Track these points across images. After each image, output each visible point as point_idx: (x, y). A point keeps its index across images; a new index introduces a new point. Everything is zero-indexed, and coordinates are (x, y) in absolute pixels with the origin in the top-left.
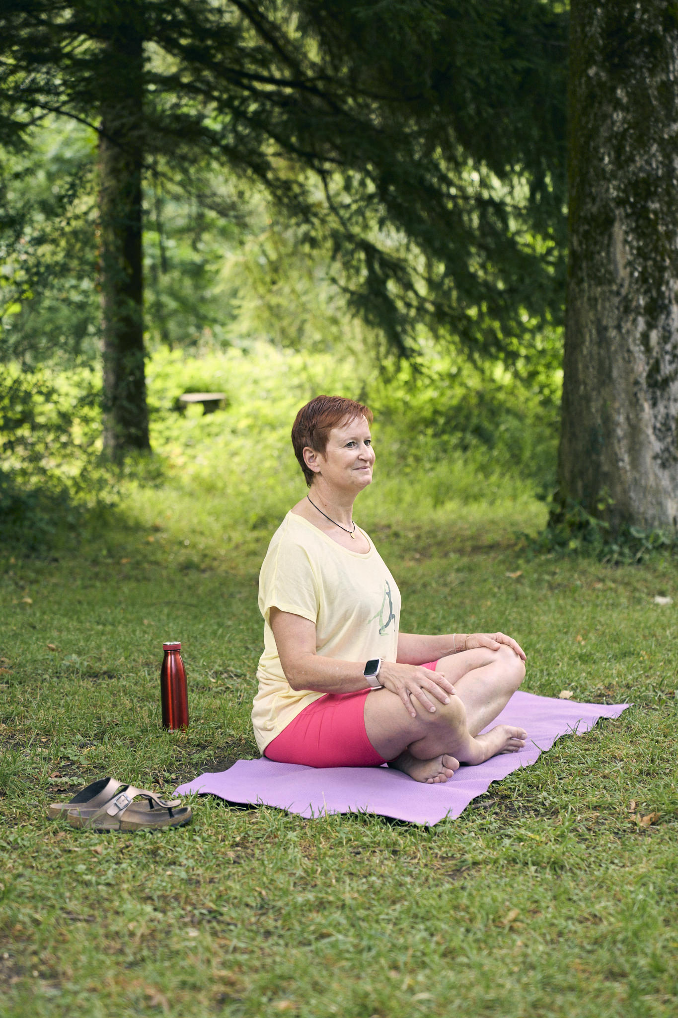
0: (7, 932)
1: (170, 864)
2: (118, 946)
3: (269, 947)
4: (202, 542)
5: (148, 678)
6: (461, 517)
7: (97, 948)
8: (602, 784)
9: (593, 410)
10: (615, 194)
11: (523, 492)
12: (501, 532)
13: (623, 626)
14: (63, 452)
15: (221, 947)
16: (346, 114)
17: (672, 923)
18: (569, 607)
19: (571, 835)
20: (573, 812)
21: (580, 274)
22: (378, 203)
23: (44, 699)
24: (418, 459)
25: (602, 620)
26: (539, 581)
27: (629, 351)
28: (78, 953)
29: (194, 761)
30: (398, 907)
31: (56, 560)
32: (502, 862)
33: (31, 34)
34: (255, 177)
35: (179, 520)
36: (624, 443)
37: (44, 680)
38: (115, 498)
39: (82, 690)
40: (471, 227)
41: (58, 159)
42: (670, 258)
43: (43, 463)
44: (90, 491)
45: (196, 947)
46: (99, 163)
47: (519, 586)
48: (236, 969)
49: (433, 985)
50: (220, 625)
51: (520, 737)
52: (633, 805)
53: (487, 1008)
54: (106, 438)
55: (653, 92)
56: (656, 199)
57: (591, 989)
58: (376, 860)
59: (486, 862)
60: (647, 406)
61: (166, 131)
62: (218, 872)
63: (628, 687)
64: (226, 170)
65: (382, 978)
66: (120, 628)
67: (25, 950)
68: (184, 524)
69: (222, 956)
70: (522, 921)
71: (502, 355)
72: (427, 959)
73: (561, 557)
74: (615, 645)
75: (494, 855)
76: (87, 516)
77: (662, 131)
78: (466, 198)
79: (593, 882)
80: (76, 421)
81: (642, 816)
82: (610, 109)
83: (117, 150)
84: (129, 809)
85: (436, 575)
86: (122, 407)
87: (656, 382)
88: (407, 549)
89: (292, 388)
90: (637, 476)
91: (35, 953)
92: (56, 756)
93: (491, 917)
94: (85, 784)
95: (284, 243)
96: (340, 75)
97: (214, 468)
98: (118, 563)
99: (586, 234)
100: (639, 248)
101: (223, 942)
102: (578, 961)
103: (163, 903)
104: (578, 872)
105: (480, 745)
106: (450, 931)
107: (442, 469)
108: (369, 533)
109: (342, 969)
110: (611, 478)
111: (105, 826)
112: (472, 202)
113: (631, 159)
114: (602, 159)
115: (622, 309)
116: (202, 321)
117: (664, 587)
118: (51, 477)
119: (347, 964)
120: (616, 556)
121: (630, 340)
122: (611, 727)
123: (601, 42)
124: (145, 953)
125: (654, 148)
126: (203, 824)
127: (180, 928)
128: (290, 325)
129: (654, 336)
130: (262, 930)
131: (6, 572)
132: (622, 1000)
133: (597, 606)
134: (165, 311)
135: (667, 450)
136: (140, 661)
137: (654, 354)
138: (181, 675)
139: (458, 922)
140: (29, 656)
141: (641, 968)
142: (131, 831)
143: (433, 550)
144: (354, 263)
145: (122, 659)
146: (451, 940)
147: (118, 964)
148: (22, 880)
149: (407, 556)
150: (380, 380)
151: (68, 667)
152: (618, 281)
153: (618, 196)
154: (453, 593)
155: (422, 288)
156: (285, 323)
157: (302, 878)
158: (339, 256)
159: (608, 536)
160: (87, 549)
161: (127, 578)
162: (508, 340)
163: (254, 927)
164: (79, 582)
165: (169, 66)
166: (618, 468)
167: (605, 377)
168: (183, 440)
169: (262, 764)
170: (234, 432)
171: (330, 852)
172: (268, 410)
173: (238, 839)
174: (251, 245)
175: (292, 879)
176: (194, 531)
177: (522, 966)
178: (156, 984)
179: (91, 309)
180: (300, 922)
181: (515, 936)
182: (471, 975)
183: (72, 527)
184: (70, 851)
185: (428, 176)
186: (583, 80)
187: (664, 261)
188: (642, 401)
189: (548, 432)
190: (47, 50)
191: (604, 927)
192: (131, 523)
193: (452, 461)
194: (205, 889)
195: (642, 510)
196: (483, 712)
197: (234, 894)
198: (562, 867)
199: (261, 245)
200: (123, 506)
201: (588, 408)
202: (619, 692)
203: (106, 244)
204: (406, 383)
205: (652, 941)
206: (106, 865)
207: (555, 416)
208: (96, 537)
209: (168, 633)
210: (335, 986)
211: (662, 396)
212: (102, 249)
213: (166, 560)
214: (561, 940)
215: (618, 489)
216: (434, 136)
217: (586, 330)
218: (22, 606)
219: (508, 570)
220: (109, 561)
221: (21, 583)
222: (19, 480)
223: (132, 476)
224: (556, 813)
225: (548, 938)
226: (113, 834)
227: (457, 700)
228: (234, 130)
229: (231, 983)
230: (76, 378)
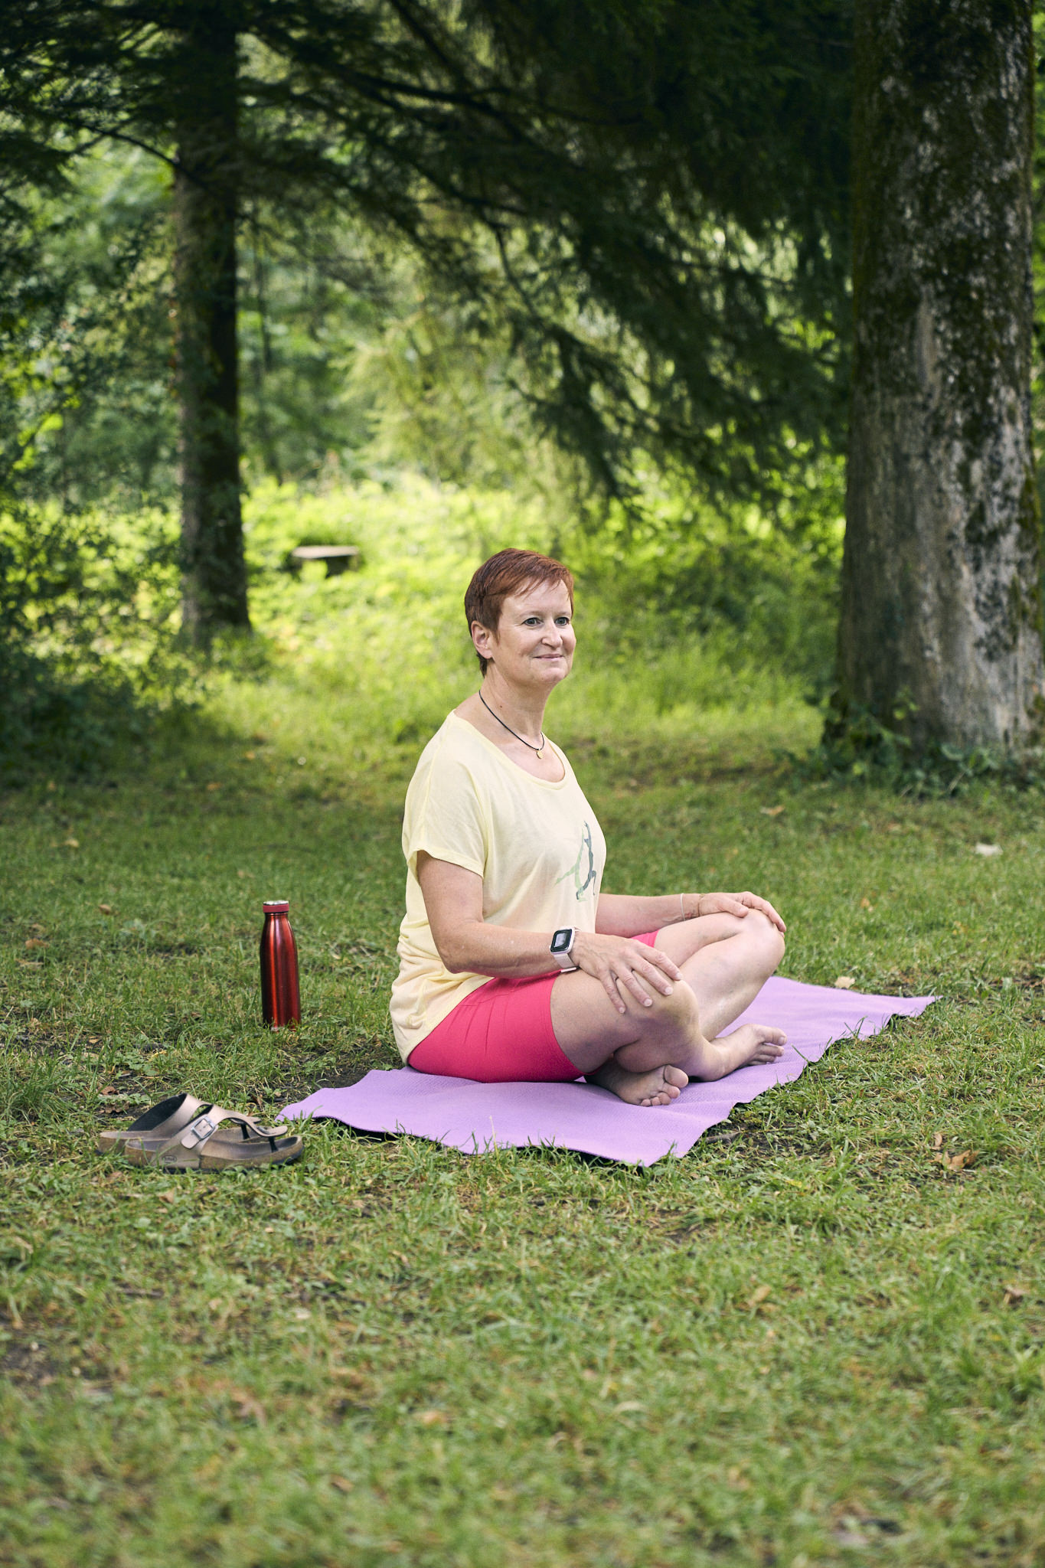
0: (37, 1314)
1: (271, 1217)
2: (195, 1333)
3: (411, 1336)
4: (324, 761)
5: (243, 953)
6: (697, 728)
7: (164, 1335)
8: (894, 1108)
9: (888, 575)
10: (921, 262)
11: (788, 692)
12: (755, 750)
13: (929, 886)
14: (124, 629)
15: (342, 1334)
16: (530, 142)
17: (992, 1307)
18: (851, 859)
19: (849, 1181)
20: (851, 1149)
21: (869, 378)
22: (578, 273)
23: (94, 982)
24: (635, 644)
25: (899, 876)
26: (808, 821)
27: (940, 490)
28: (137, 1342)
29: (308, 1071)
30: (596, 1280)
31: (113, 785)
32: (747, 1218)
33: (73, 22)
34: (400, 232)
35: (290, 729)
36: (933, 623)
37: (93, 957)
38: (199, 697)
39: (147, 971)
40: (712, 309)
41: (117, 206)
42: (1001, 357)
43: (95, 646)
44: (162, 686)
45: (306, 1335)
46: (174, 211)
47: (779, 828)
48: (363, 1365)
49: (645, 1391)
50: (347, 879)
51: (776, 1041)
52: (939, 1140)
53: (723, 1424)
54: (186, 611)
55: (977, 116)
56: (981, 270)
57: (873, 1399)
58: (566, 1213)
59: (724, 1218)
60: (965, 570)
61: (271, 164)
62: (338, 1229)
63: (935, 972)
64: (357, 223)
65: (572, 1379)
66: (204, 882)
67: (61, 1338)
68: (298, 734)
69: (344, 1348)
70: (775, 1303)
71: (757, 495)
72: (636, 1355)
73: (841, 787)
74: (917, 913)
75: (736, 1208)
76: (158, 722)
77: (990, 173)
78: (706, 267)
79: (878, 1248)
80: (143, 585)
81: (952, 1155)
82: (914, 139)
83: (199, 191)
84: (214, 1139)
85: (660, 811)
86: (207, 565)
87: (980, 534)
88: (618, 773)
89: (454, 540)
90: (952, 671)
91: (75, 1342)
92: (110, 1063)
93: (730, 1295)
94: (151, 1104)
95: (441, 329)
96: (524, 86)
97: (341, 653)
98: (203, 790)
99: (879, 319)
100: (955, 342)
101: (345, 1328)
102: (855, 1359)
103: (261, 1272)
104: (858, 1234)
105: (717, 1053)
106: (671, 1314)
107: (671, 660)
108: (564, 749)
109: (515, 1366)
110: (914, 674)
111: (178, 1163)
112: (715, 273)
113: (945, 213)
114: (902, 212)
115: (930, 430)
116: (326, 442)
117: (990, 831)
118: (107, 665)
119: (521, 1360)
120: (920, 786)
121: (943, 474)
122: (909, 1029)
123: (901, 42)
124: (233, 1342)
125: (978, 197)
126: (319, 1160)
127: (284, 1308)
128: (451, 448)
129: (977, 469)
130: (401, 1312)
131: (42, 802)
132: (917, 1415)
133: (892, 857)
134: (272, 428)
135: (995, 633)
136: (232, 929)
137: (977, 495)
138: (288, 950)
139: (682, 1302)
140: (73, 922)
141: (945, 1370)
142: (216, 1170)
143: (657, 774)
144: (543, 359)
145: (207, 926)
146: (672, 1328)
147: (194, 1357)
148: (57, 1239)
149: (619, 783)
150: (580, 529)
151: (128, 939)
152: (925, 389)
153: (925, 266)
154: (684, 836)
155: (641, 397)
156: (444, 445)
157: (460, 1238)
158: (520, 349)
159: (909, 757)
160: (158, 770)
161: (216, 811)
162: (766, 474)
163: (390, 1308)
164: (146, 817)
165: (275, 70)
166: (924, 660)
167: (905, 529)
168: (297, 613)
169: (405, 1076)
170: (370, 602)
171: (501, 1202)
172: (419, 572)
173: (369, 1182)
174: (395, 333)
175: (446, 1239)
176: (312, 745)
177: (773, 1365)
178: (248, 1386)
179: (164, 424)
180: (456, 1301)
181: (764, 1324)
182: (700, 1378)
183: (136, 738)
184: (127, 1199)
185: (650, 234)
186: (876, 96)
187: (992, 360)
188: (959, 562)
189: (824, 607)
190: (96, 46)
191: (893, 1312)
192: (222, 732)
193: (684, 648)
194: (320, 1253)
195: (958, 719)
196: (723, 1005)
197: (360, 1260)
198: (834, 1227)
199: (410, 333)
200: (210, 708)
201: (881, 571)
202: (921, 981)
203: (184, 328)
204: (619, 534)
205: (961, 1332)
206: (178, 1219)
207: (834, 586)
208: (171, 753)
209: (272, 889)
210: (504, 1390)
211: (988, 556)
212: (179, 336)
213: (271, 786)
214: (832, 1329)
215: (924, 689)
216: (660, 175)
217: (877, 460)
218: (64, 851)
219: (764, 804)
220: (190, 786)
221: (64, 818)
222: (61, 670)
223: (224, 665)
224: (827, 1150)
225: (813, 1326)
226: (190, 1174)
227: (686, 989)
228: (369, 164)
229: (355, 1386)
230: (142, 523)
